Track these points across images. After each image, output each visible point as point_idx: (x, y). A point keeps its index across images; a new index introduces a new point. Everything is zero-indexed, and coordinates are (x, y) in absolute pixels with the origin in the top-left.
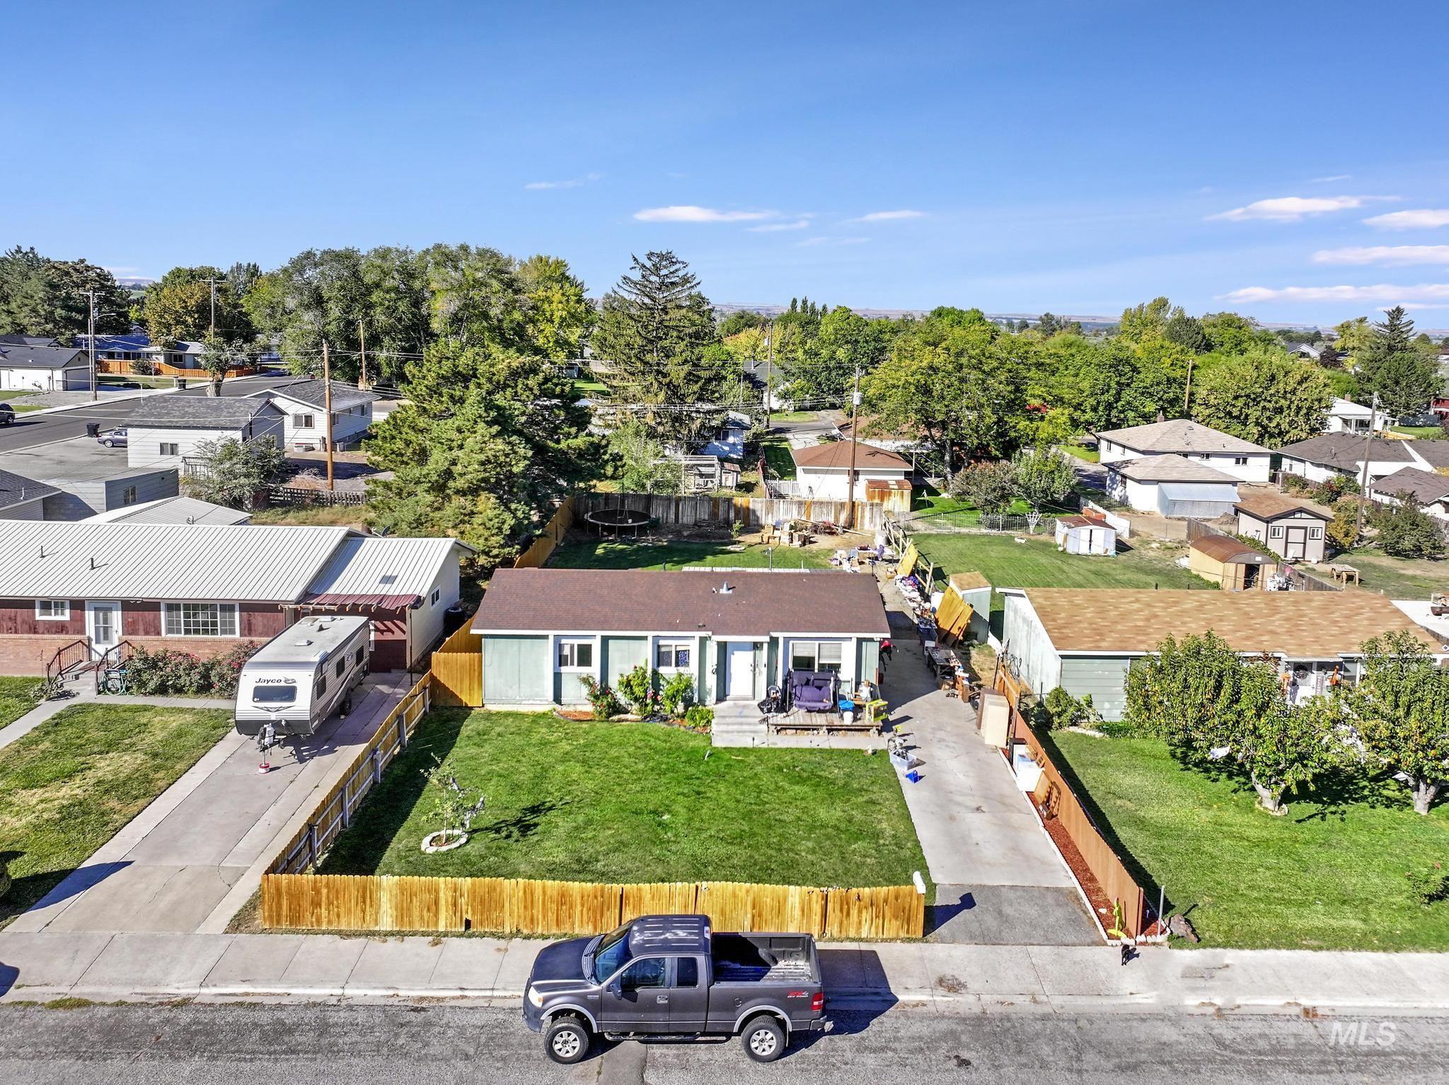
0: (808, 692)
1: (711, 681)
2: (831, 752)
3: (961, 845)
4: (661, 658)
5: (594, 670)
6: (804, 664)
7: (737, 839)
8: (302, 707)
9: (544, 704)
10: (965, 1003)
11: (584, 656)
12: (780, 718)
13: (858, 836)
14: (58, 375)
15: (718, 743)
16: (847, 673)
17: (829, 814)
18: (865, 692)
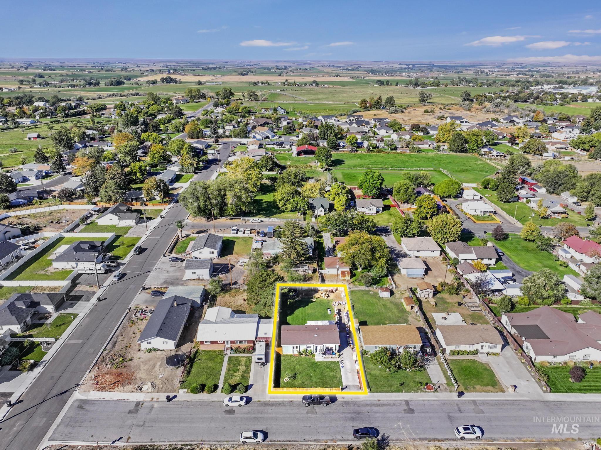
0: (328, 352)
1: (315, 350)
2: (331, 362)
3: (347, 378)
4: (307, 347)
5: (298, 349)
6: (328, 348)
7: (320, 378)
8: (263, 360)
9: (291, 353)
10: (344, 400)
11: (297, 347)
12: (324, 356)
13: (334, 378)
14: (134, 221)
15: (316, 361)
16: (334, 349)
17: (331, 374)
18: (337, 351)
